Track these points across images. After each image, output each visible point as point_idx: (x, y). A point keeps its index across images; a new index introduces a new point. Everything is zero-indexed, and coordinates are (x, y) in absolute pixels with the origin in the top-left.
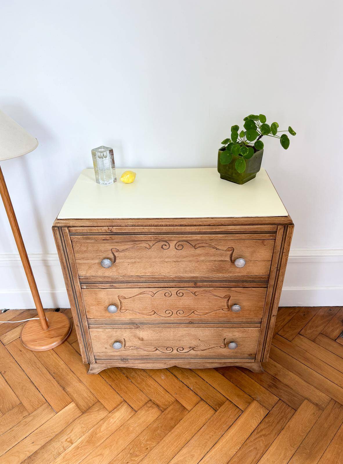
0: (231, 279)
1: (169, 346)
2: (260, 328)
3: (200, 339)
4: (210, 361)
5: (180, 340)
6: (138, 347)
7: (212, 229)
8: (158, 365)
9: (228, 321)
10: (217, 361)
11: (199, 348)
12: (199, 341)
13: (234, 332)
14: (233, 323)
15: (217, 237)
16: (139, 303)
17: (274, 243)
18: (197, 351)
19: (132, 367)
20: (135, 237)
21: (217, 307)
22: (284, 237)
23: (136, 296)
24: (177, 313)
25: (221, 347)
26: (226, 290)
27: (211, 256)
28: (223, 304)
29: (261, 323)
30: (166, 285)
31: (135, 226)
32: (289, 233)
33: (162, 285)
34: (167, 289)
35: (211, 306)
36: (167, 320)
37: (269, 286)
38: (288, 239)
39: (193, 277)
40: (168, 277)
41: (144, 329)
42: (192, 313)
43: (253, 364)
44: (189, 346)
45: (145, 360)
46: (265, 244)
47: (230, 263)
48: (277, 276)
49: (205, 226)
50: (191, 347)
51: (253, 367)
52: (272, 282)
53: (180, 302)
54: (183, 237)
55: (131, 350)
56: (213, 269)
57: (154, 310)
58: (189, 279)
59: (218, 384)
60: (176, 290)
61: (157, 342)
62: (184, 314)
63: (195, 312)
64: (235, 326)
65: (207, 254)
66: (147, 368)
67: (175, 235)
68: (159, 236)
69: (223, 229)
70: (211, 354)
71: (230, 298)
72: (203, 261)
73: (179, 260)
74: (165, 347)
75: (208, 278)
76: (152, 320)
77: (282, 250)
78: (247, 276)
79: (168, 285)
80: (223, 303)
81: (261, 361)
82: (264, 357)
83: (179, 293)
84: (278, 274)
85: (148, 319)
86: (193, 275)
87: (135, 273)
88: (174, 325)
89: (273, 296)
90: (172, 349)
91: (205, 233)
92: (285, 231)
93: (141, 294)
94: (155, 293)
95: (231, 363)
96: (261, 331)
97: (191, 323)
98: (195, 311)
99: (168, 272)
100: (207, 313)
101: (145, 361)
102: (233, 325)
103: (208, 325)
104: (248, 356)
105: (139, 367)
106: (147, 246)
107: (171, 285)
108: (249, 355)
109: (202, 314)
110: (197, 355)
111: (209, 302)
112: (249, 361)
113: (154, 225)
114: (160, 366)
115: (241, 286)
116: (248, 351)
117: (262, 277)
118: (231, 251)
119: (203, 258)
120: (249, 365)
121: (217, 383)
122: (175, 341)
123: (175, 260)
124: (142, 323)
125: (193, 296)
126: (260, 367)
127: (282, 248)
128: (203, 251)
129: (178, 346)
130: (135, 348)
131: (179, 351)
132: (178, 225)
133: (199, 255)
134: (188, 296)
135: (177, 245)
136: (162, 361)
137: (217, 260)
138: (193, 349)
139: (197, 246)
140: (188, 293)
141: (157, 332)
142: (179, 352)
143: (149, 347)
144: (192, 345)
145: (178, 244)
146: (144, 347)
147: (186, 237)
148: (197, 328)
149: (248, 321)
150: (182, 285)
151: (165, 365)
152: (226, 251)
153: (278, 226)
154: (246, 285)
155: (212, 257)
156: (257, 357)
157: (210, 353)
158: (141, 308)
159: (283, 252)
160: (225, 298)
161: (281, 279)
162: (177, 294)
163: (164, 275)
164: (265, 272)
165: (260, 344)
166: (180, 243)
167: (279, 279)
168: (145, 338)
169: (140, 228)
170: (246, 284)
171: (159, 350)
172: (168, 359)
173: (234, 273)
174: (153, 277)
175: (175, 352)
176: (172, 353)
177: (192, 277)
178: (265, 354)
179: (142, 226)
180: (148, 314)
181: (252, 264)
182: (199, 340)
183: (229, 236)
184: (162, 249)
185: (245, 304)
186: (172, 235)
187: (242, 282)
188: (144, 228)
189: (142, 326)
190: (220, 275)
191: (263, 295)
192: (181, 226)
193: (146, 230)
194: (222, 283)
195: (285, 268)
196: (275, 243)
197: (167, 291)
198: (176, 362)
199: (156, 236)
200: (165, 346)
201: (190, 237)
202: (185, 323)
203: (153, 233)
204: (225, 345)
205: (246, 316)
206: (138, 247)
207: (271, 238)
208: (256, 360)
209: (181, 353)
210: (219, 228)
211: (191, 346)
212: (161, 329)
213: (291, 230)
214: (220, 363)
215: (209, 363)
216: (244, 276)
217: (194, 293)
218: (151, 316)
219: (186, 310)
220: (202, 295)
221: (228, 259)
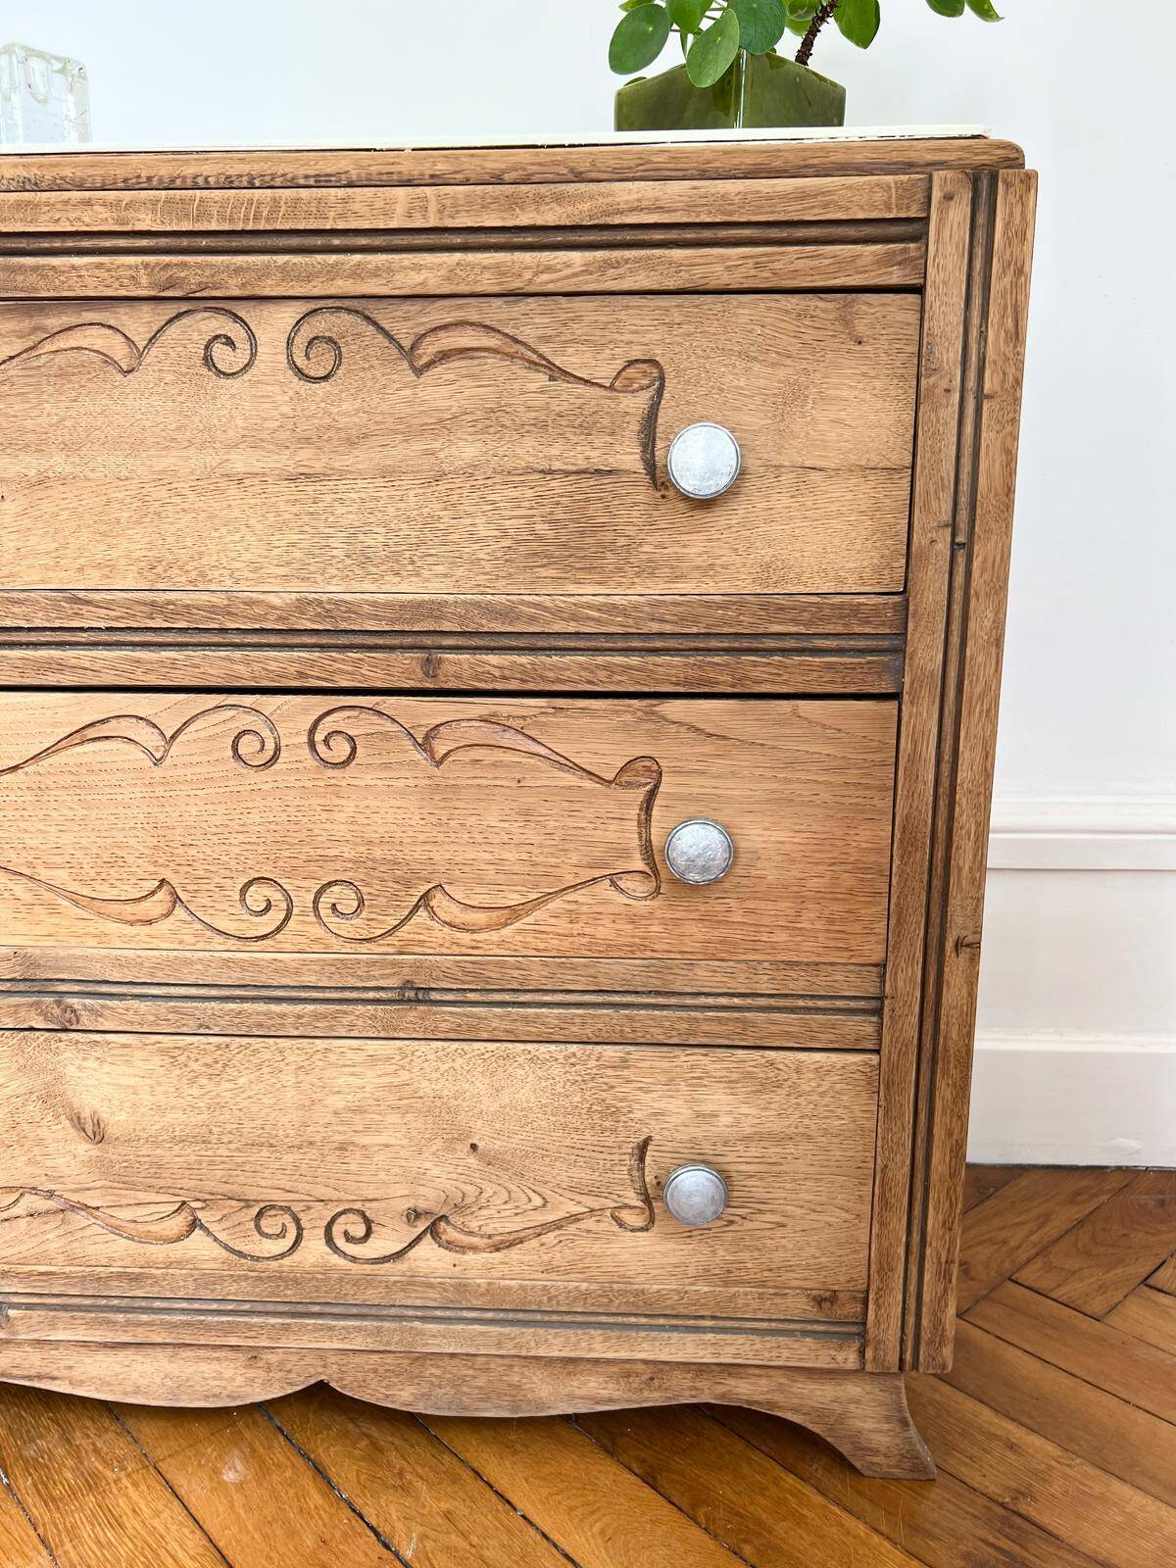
0: (655, 627)
1: (277, 1196)
2: (877, 1052)
3: (481, 1145)
4: (556, 1344)
5: (342, 1147)
6: (75, 1198)
7: (513, 204)
8: (204, 1367)
9: (655, 983)
10: (598, 1346)
11: (474, 1225)
12: (472, 1161)
13: (697, 1082)
14: (695, 1008)
15: (548, 269)
16: (70, 814)
17: (914, 318)
18: (463, 1249)
19: (40, 1377)
20: (35, 269)
21: (574, 861)
22: (978, 264)
23: (47, 752)
24: (316, 902)
25: (621, 1224)
26: (628, 717)
27: (521, 429)
28: (612, 836)
29: (878, 1012)
30: (242, 670)
31: (38, 188)
32: (1005, 233)
33: (215, 665)
34: (248, 700)
35: (535, 850)
36: (254, 964)
37: (907, 679)
38: (1007, 280)
39: (417, 608)
40: (250, 603)
41: (107, 1036)
42: (416, 907)
43: (852, 1389)
44: (404, 1205)
45: (121, 1317)
46: (861, 328)
47: (644, 494)
48: (958, 595)
49: (466, 183)
50: (414, 1215)
51: (859, 1424)
52: (926, 651)
53: (340, 817)
54: (333, 272)
55: (23, 1223)
56: (541, 538)
57: (167, 874)
58: (392, 621)
59: (602, 1532)
60: (305, 711)
61: (191, 1153)
62: (364, 915)
63: (433, 903)
64: (707, 1034)
65: (493, 420)
66: (137, 1391)
67: (281, 259)
68: (184, 265)
69: (586, 206)
70: (557, 1283)
71: (656, 787)
72: (469, 472)
73: (318, 467)
74: (248, 1204)
75: (506, 613)
76: (157, 967)
77: (972, 375)
78: (764, 599)
79: (256, 667)
80: (613, 826)
81: (907, 1367)
82: (925, 1322)
83: (326, 741)
84: (959, 579)
85: (131, 954)
86: (409, 589)
87: (47, 568)
88: (298, 1008)
89: (946, 768)
90: (297, 1221)
91: (472, 239)
92: (981, 219)
93: (81, 735)
94: (173, 737)
95: (700, 1369)
96: (882, 1085)
97: (414, 994)
98: (439, 895)
99: (255, 567)
100: (514, 912)
101: (115, 1323)
102: (689, 1020)
103: (526, 1019)
104: (812, 1312)
105: (82, 1383)
106: (119, 351)
107: (273, 666)
108: (819, 1301)
109: (480, 918)
110: (462, 1288)
111: (526, 813)
112: (823, 1363)
113: (155, 182)
114: (219, 1377)
115: (724, 682)
116: (807, 1267)
117: (856, 610)
118: (651, 392)
119: (467, 450)
120: (821, 1394)
121: (596, 1528)
122: (313, 1153)
123: (285, 461)
124: (98, 989)
125: (415, 763)
126: (904, 1423)
127: (973, 361)
128: (467, 393)
129: (335, 1195)
130: (51, 1204)
131: (340, 1242)
132: (302, 182)
133: (445, 425)
134: (386, 766)
135: (301, 341)
136: (227, 1334)
137: (557, 465)
138: (433, 1230)
139: (429, 349)
140: (385, 736)
141: (194, 1066)
142: (344, 1255)
143: (143, 1196)
144: (428, 1198)
145: (306, 333)
146: (109, 1200)
147: (356, 274)
148: (455, 1045)
149: (793, 987)
150: (345, 669)
151: (251, 1373)
152: (611, 388)
153: (936, 175)
154: (760, 672)
155: (529, 442)
156: (878, 1322)
157: (549, 1269)
158: (85, 861)
159: (980, 397)
160: (629, 785)
161: (987, 624)
162: (312, 744)
163: (228, 584)
164: (878, 571)
165: (885, 1204)
166: (320, 325)
167: (972, 625)
168: (117, 1120)
169: (67, 202)
170: (755, 664)
171: (209, 1233)
172: (272, 1320)
173: (677, 578)
174: (161, 597)
175: (314, 1249)
176: (296, 1257)
177: (403, 606)
178: (926, 1297)
179: (81, 188)
180: (128, 908)
181: (786, 501)
182: (474, 1147)
183: (627, 261)
184: (205, 371)
185: (762, 835)
186: (266, 258)
187: (727, 651)
188: (88, 203)
189: (91, 1010)
190: (587, 592)
191: (877, 757)
192: (321, 182)
193: (103, 213)
194: (600, 660)
195: (1009, 526)
196: (922, 319)
197: (247, 721)
198: (327, 1345)
199: (167, 266)
200: (252, 1193)
201: (376, 273)
202: (371, 995)
203: (144, 243)
204: (647, 1200)
205: (774, 946)
206: (60, 359)
207: (895, 277)
208: (869, 1354)
209: (354, 1259)
210: (559, 199)
211: (422, 1205)
212: (218, 1047)
213: (1018, 211)
214: (625, 1370)
215: (547, 1362)
216: (738, 601)
217: (425, 745)
218: (146, 929)
219: (377, 886)
220: (476, 754)
221: (630, 458)
